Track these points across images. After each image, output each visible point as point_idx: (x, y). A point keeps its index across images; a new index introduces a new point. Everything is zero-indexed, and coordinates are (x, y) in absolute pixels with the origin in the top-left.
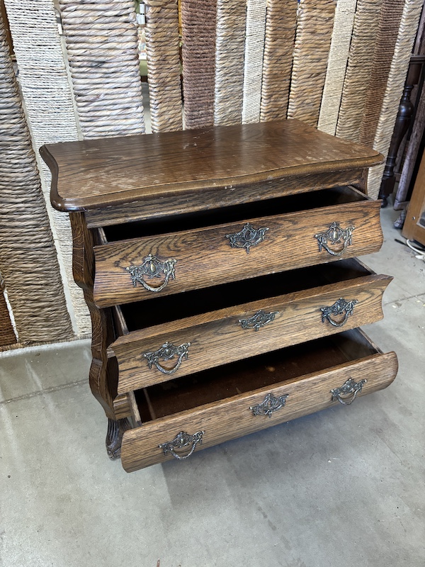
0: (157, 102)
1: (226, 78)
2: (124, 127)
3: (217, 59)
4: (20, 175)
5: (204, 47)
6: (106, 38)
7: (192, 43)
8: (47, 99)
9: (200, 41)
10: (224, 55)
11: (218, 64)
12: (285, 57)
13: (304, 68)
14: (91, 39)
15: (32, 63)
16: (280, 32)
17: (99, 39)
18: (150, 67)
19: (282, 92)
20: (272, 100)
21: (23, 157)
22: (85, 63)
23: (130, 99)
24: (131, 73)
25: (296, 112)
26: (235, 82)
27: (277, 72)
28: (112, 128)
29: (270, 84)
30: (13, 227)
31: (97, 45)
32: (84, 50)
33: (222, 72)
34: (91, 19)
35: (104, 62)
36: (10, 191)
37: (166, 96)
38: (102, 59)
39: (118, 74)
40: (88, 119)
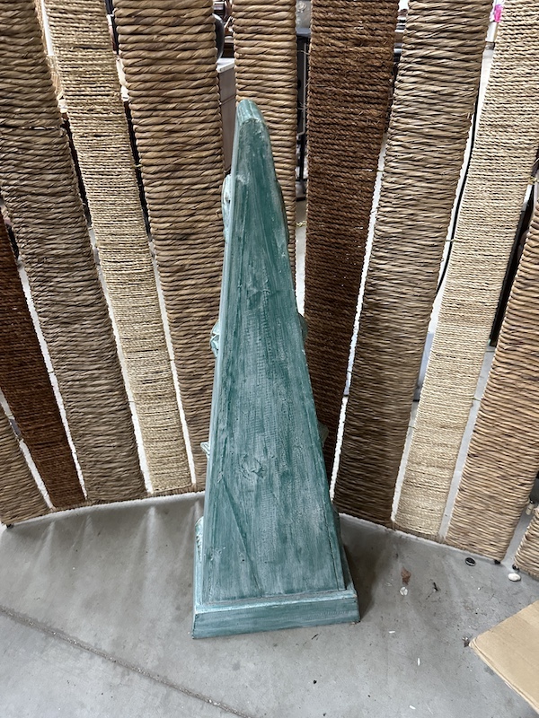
4: (95, 343)
6: (194, 211)
14: (176, 213)
17: (185, 212)
21: (98, 326)
22: (170, 236)
30: (85, 393)
31: (183, 219)
32: (168, 225)
34: (176, 193)
35: (193, 234)
36: (84, 359)
38: (188, 231)
39: (205, 245)
40: (172, 288)
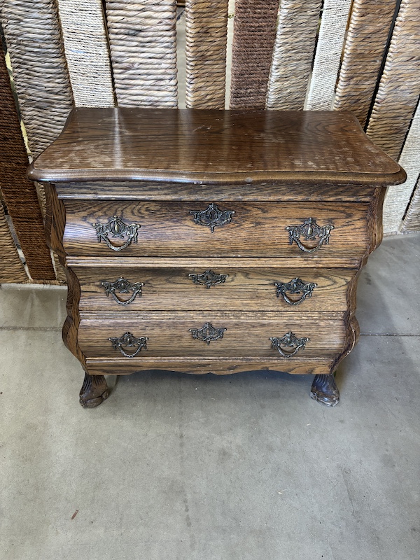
0: (192, 77)
1: (288, 54)
2: (156, 99)
3: (278, 33)
5: (260, 20)
6: (143, 7)
7: (245, 15)
8: (86, 63)
9: (255, 13)
10: (288, 29)
11: (279, 39)
12: (377, 36)
13: (403, 50)
14: (128, 7)
15: (74, 27)
16: (372, 7)
17: (137, 7)
18: (188, 39)
19: (368, 75)
20: (352, 83)
22: (122, 31)
23: (163, 71)
24: (166, 44)
25: (385, 99)
26: (299, 60)
27: (363, 51)
28: (144, 98)
29: (351, 63)
31: (134, 13)
32: (122, 18)
33: (282, 48)
35: (141, 31)
37: (204, 71)
38: (138, 27)
39: (153, 44)
40: (124, 86)
